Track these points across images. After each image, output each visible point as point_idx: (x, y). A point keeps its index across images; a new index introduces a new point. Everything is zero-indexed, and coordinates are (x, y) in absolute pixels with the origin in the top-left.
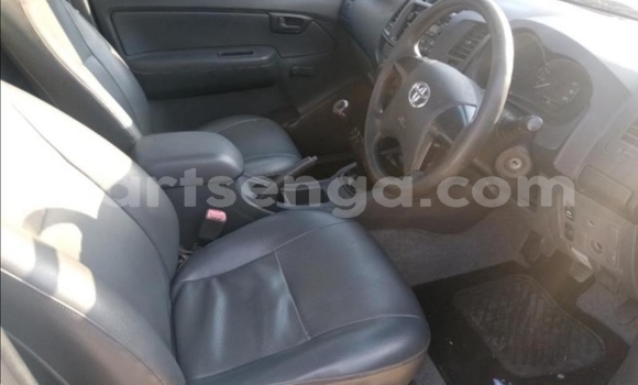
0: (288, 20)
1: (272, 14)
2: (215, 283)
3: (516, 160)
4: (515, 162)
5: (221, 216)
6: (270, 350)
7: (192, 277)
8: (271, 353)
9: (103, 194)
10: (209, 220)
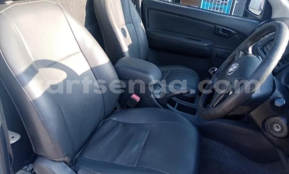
0: (223, 30)
1: (217, 26)
2: (121, 125)
3: (278, 125)
4: (277, 127)
5: (138, 99)
6: (118, 161)
7: (114, 119)
8: (117, 163)
9: (89, 68)
10: (131, 98)
